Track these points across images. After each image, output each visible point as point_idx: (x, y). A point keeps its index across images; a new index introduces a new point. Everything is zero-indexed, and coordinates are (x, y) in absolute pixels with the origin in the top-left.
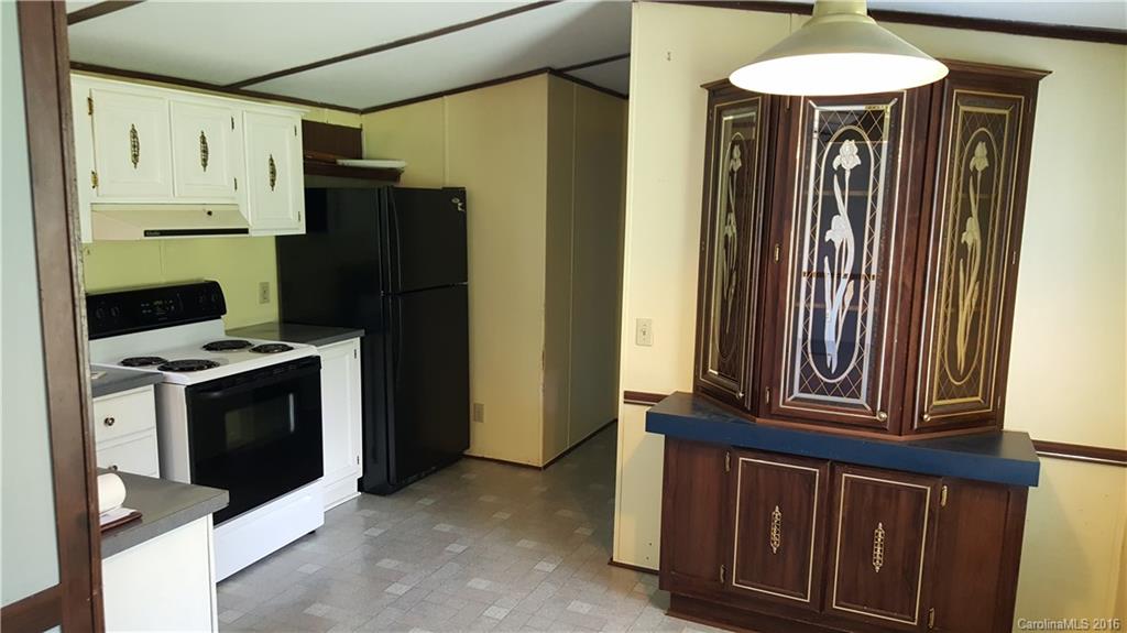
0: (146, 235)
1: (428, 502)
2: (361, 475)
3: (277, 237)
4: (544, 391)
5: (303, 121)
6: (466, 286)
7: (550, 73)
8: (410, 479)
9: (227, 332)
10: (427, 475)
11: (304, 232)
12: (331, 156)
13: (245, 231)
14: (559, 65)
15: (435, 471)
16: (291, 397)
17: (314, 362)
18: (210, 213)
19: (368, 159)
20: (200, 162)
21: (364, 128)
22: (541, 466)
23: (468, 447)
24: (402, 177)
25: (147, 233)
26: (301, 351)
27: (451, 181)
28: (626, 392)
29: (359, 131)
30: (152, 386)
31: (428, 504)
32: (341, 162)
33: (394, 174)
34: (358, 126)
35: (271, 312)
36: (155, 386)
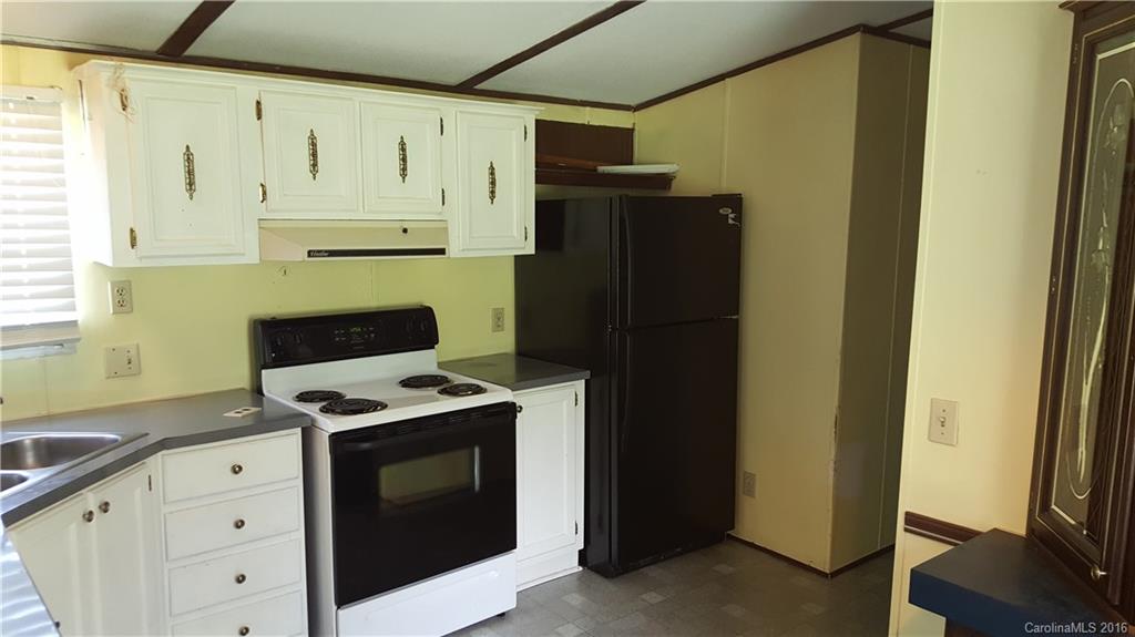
0: (309, 256)
1: (653, 598)
2: (582, 547)
3: (516, 257)
4: (835, 470)
5: (537, 121)
6: (737, 320)
7: (864, 32)
8: (641, 562)
9: (441, 365)
10: (665, 559)
11: (533, 252)
12: (590, 163)
13: (442, 252)
14: (878, 20)
15: (681, 554)
16: (477, 450)
17: (509, 411)
18: (405, 231)
19: (639, 164)
20: (398, 172)
21: (636, 128)
22: (828, 572)
23: (733, 527)
24: (674, 184)
25: (310, 254)
26: (496, 395)
27: (726, 186)
28: (907, 514)
29: (630, 132)
30: (300, 429)
31: (654, 601)
32: (603, 169)
33: (664, 180)
34: (630, 126)
35: (506, 341)
36: (302, 429)
